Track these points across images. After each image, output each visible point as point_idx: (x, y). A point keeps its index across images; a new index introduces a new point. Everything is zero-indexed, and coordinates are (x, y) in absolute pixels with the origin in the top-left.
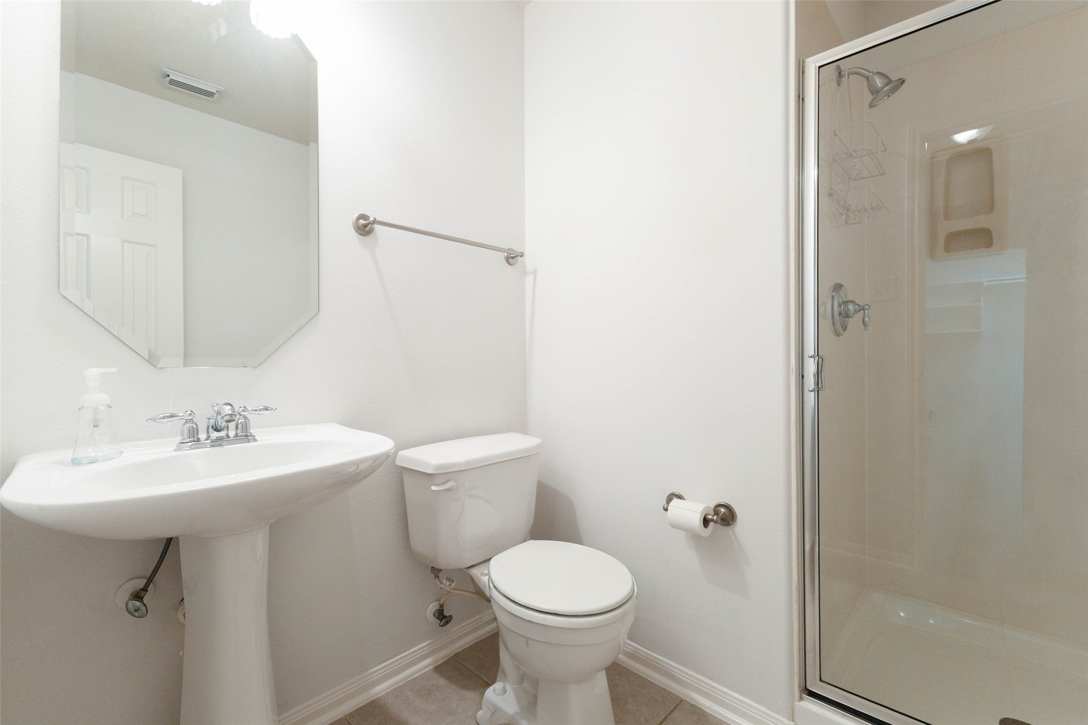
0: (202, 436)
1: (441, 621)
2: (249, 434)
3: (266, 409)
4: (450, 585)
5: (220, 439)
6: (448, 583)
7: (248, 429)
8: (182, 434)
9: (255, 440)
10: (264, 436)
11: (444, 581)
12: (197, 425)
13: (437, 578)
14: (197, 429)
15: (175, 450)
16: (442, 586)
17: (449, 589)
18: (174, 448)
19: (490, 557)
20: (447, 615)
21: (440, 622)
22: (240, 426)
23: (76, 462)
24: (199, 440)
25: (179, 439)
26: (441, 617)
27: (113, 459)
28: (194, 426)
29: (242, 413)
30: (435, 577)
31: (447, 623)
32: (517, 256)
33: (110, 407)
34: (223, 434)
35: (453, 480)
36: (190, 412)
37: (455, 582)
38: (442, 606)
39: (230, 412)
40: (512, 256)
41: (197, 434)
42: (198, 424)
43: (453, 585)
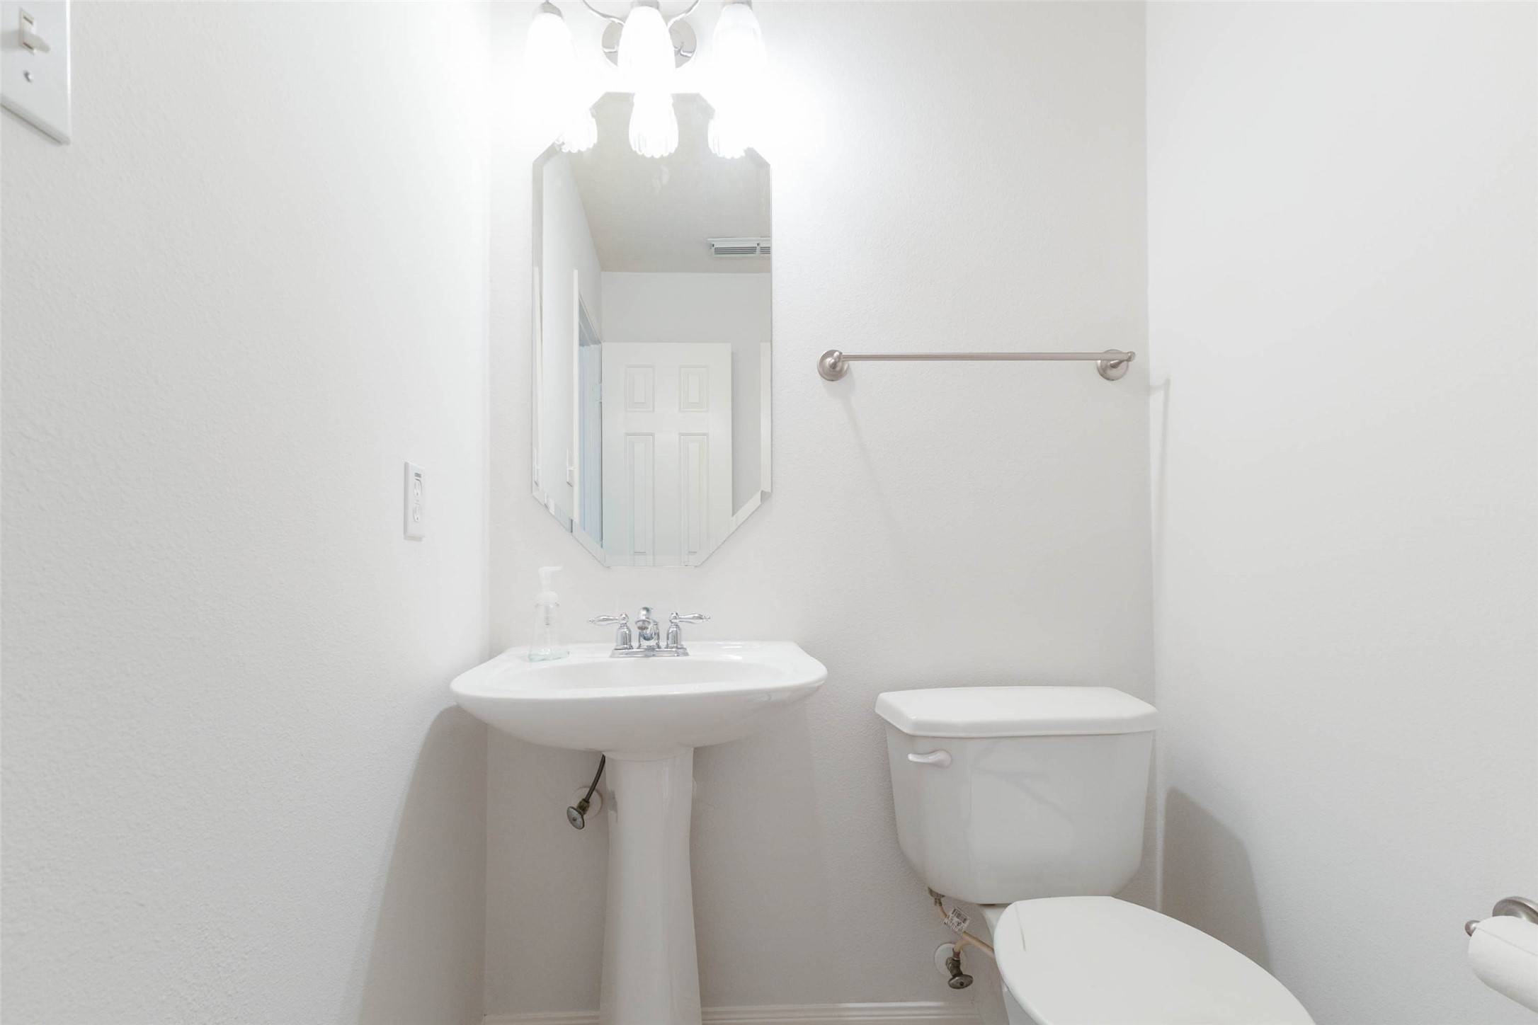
0: (635, 644)
1: (954, 976)
2: (679, 647)
3: (700, 617)
4: (959, 924)
5: (650, 649)
6: (956, 919)
7: (679, 641)
8: (617, 642)
9: (686, 654)
10: (697, 651)
11: (950, 913)
12: (630, 631)
13: (938, 904)
14: (630, 635)
15: (611, 657)
16: (946, 921)
17: (957, 930)
18: (609, 654)
19: (1008, 902)
20: (964, 973)
21: (951, 977)
22: (670, 636)
23: (531, 659)
24: (631, 647)
25: (614, 645)
26: (955, 972)
27: (560, 658)
28: (627, 632)
29: (673, 621)
30: (936, 902)
31: (962, 985)
32: (1121, 362)
33: (558, 605)
34: (652, 643)
35: (945, 751)
36: (624, 616)
37: (968, 922)
38: (957, 954)
39: (644, 618)
40: (1112, 362)
41: (630, 641)
42: (631, 629)
43: (965, 926)
